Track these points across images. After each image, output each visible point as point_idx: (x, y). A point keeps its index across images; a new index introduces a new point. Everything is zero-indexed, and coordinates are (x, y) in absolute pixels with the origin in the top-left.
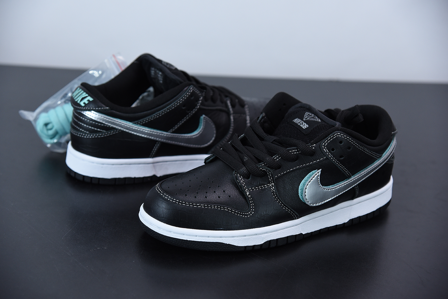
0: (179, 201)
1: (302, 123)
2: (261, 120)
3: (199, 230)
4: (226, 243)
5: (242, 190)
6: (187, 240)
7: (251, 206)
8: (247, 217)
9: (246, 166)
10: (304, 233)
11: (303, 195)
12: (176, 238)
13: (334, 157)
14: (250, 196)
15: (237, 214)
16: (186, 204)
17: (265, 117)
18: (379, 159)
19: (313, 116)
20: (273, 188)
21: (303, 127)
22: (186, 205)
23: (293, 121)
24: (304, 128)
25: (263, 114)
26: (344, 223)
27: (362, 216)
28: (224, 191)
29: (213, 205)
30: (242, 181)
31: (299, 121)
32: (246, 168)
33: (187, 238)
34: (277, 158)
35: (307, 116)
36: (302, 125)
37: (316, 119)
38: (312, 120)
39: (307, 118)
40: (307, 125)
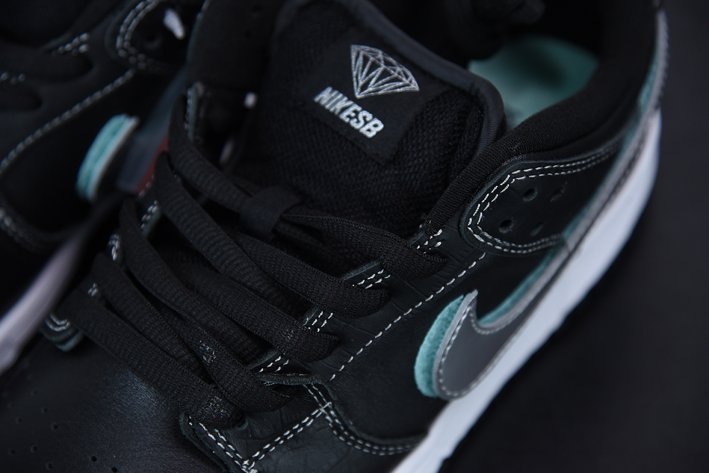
1: (356, 112)
19: (383, 66)
20: (330, 416)
21: (363, 130)
23: (317, 99)
24: (370, 135)
31: (342, 103)
34: (321, 320)
35: (363, 71)
36: (358, 122)
37: (397, 80)
38: (386, 88)
39: (365, 87)
40: (377, 121)
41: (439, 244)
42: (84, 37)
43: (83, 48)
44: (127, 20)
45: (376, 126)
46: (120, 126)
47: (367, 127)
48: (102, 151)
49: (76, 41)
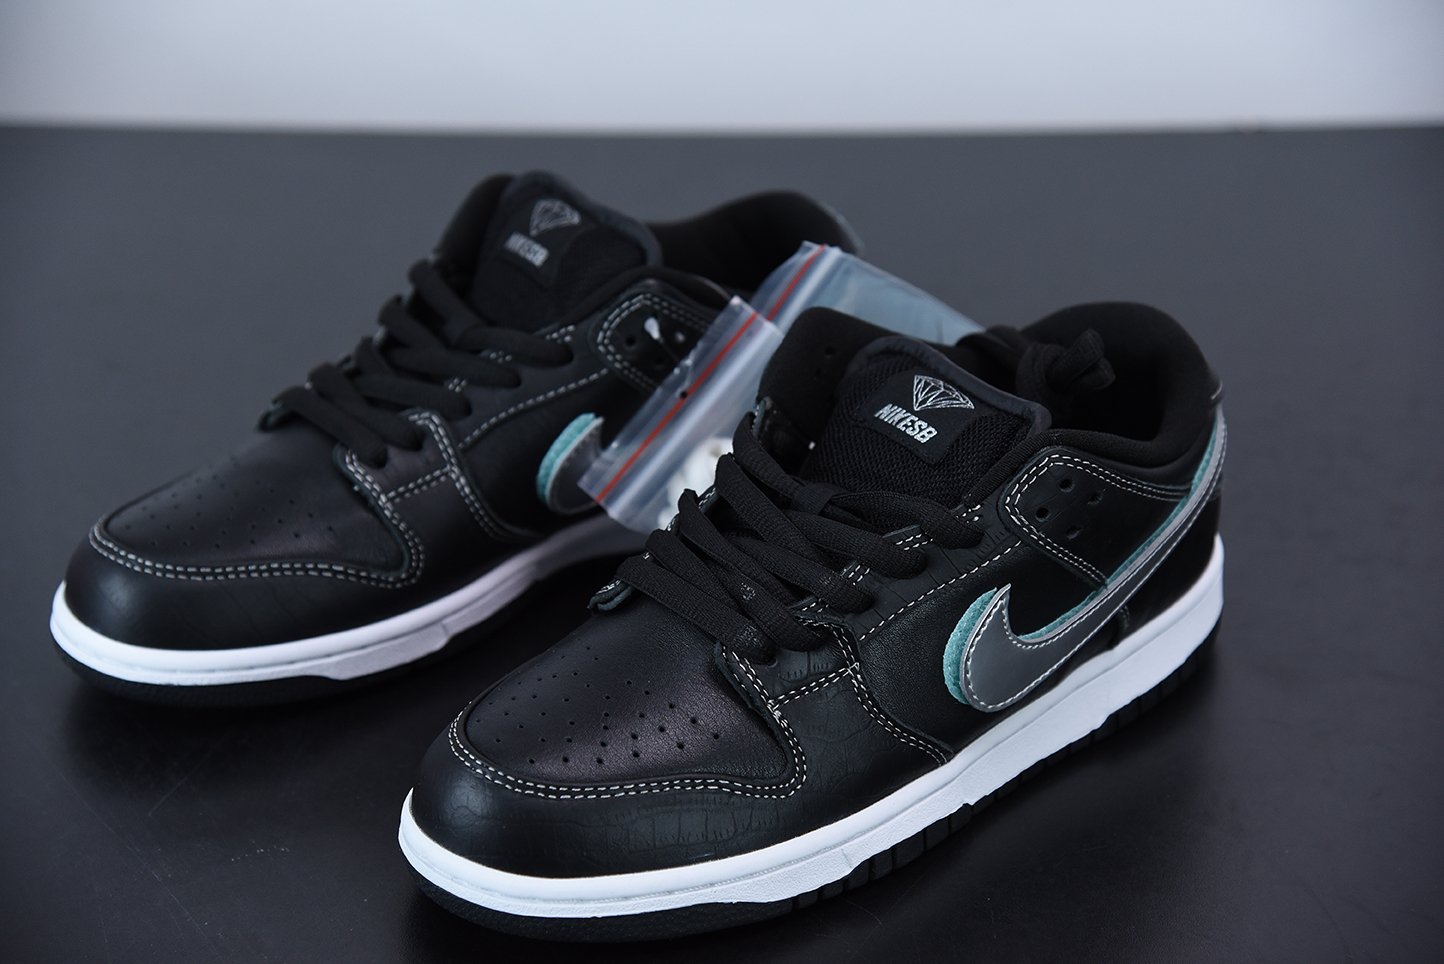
0: (547, 786)
1: (913, 422)
2: (761, 429)
3: (631, 875)
4: (729, 901)
5: (757, 708)
6: (595, 917)
7: (796, 756)
8: (787, 796)
9: (757, 619)
10: (972, 803)
11: (961, 683)
12: (555, 918)
13: (1046, 537)
14: (784, 724)
15: (753, 795)
16: (573, 794)
17: (775, 412)
18: (1184, 499)
19: (943, 389)
20: (856, 679)
21: (918, 437)
22: (573, 797)
23: (877, 416)
24: (924, 441)
25: (765, 402)
26: (1093, 732)
27: (1144, 695)
28: (694, 721)
29: (664, 778)
30: (752, 675)
31: (901, 416)
32: (758, 627)
33: (595, 911)
34: (858, 574)
35: (923, 390)
36: (914, 429)
37: (954, 399)
38: (944, 404)
39: (924, 402)
40: (931, 429)
41: (976, 518)
42: (571, 328)
43: (568, 339)
44: (611, 317)
45: (930, 432)
46: (587, 424)
47: (921, 434)
48: (567, 443)
49: (563, 330)
